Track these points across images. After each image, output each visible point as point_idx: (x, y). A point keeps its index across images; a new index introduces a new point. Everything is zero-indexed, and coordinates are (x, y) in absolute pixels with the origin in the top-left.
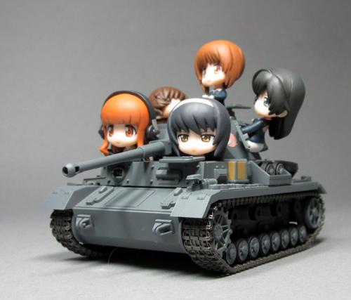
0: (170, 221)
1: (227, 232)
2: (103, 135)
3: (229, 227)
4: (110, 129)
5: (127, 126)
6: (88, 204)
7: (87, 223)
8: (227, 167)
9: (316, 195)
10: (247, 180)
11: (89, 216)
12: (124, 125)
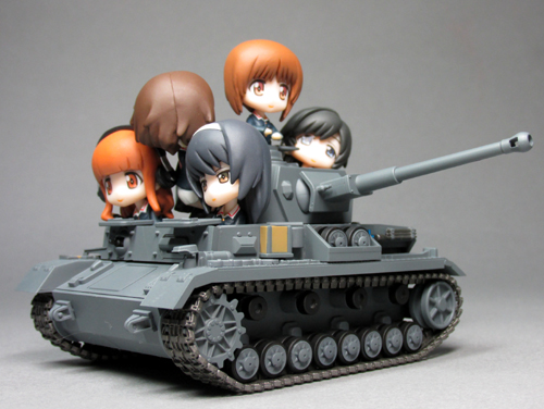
0: (147, 312)
1: (234, 331)
2: (102, 195)
3: (239, 324)
4: (107, 185)
5: (127, 174)
6: (71, 285)
7: (65, 312)
8: (258, 234)
9: (447, 277)
10: (292, 255)
11: (67, 302)
12: (123, 173)
